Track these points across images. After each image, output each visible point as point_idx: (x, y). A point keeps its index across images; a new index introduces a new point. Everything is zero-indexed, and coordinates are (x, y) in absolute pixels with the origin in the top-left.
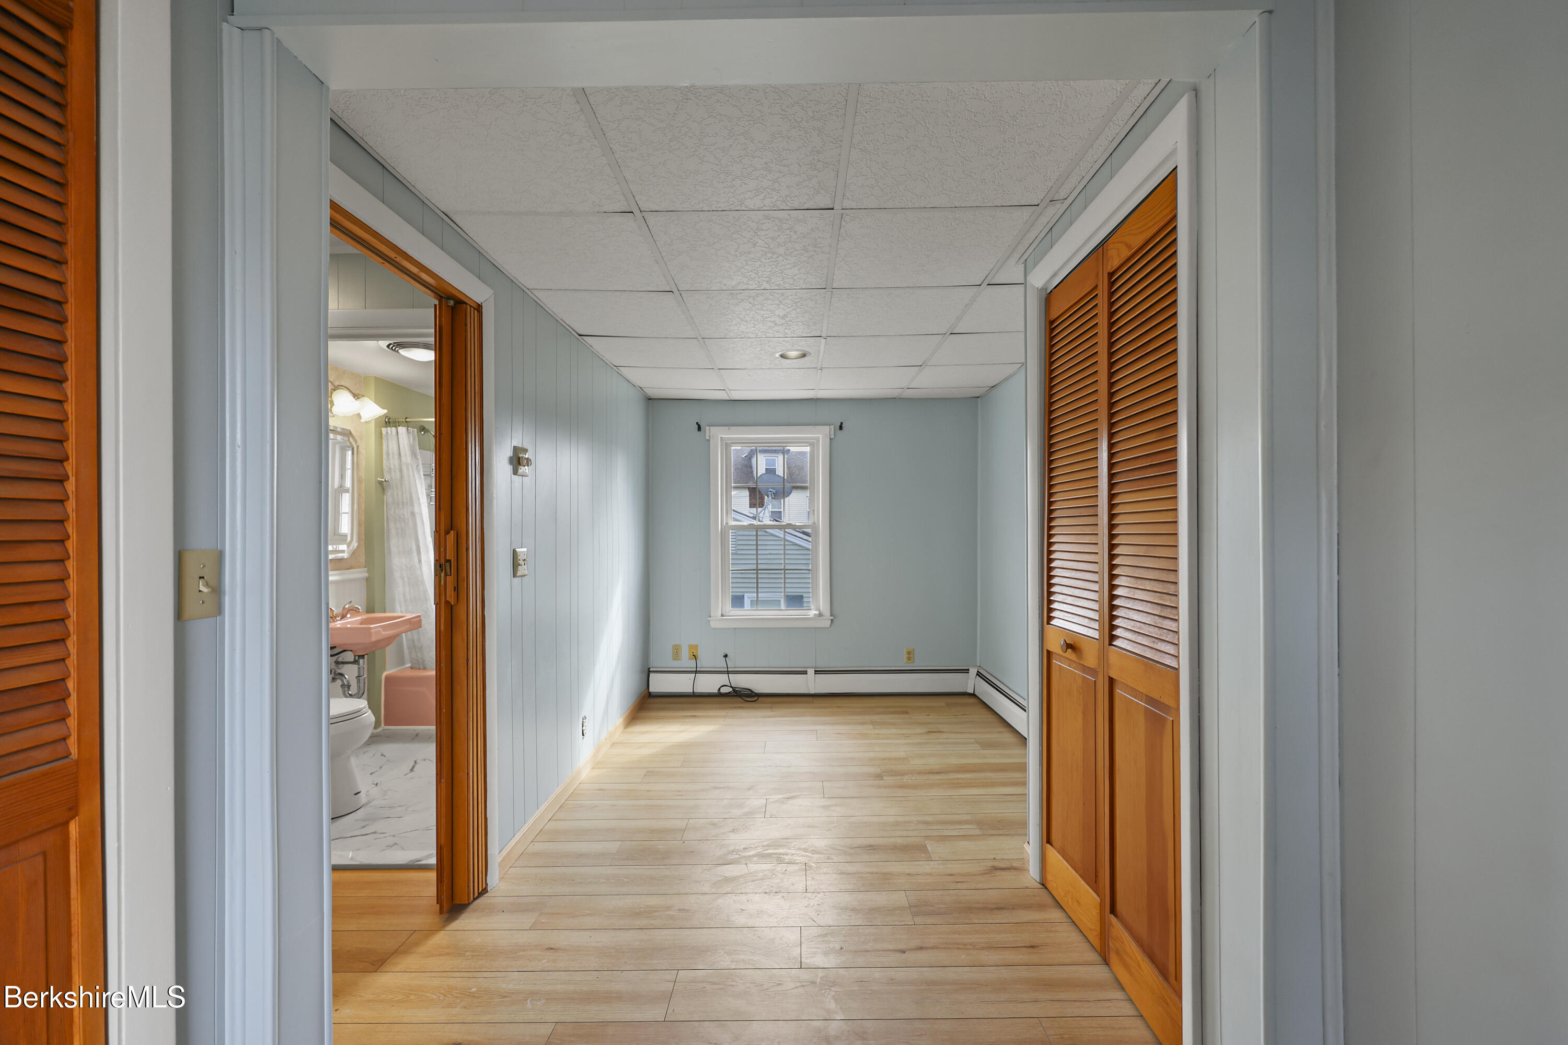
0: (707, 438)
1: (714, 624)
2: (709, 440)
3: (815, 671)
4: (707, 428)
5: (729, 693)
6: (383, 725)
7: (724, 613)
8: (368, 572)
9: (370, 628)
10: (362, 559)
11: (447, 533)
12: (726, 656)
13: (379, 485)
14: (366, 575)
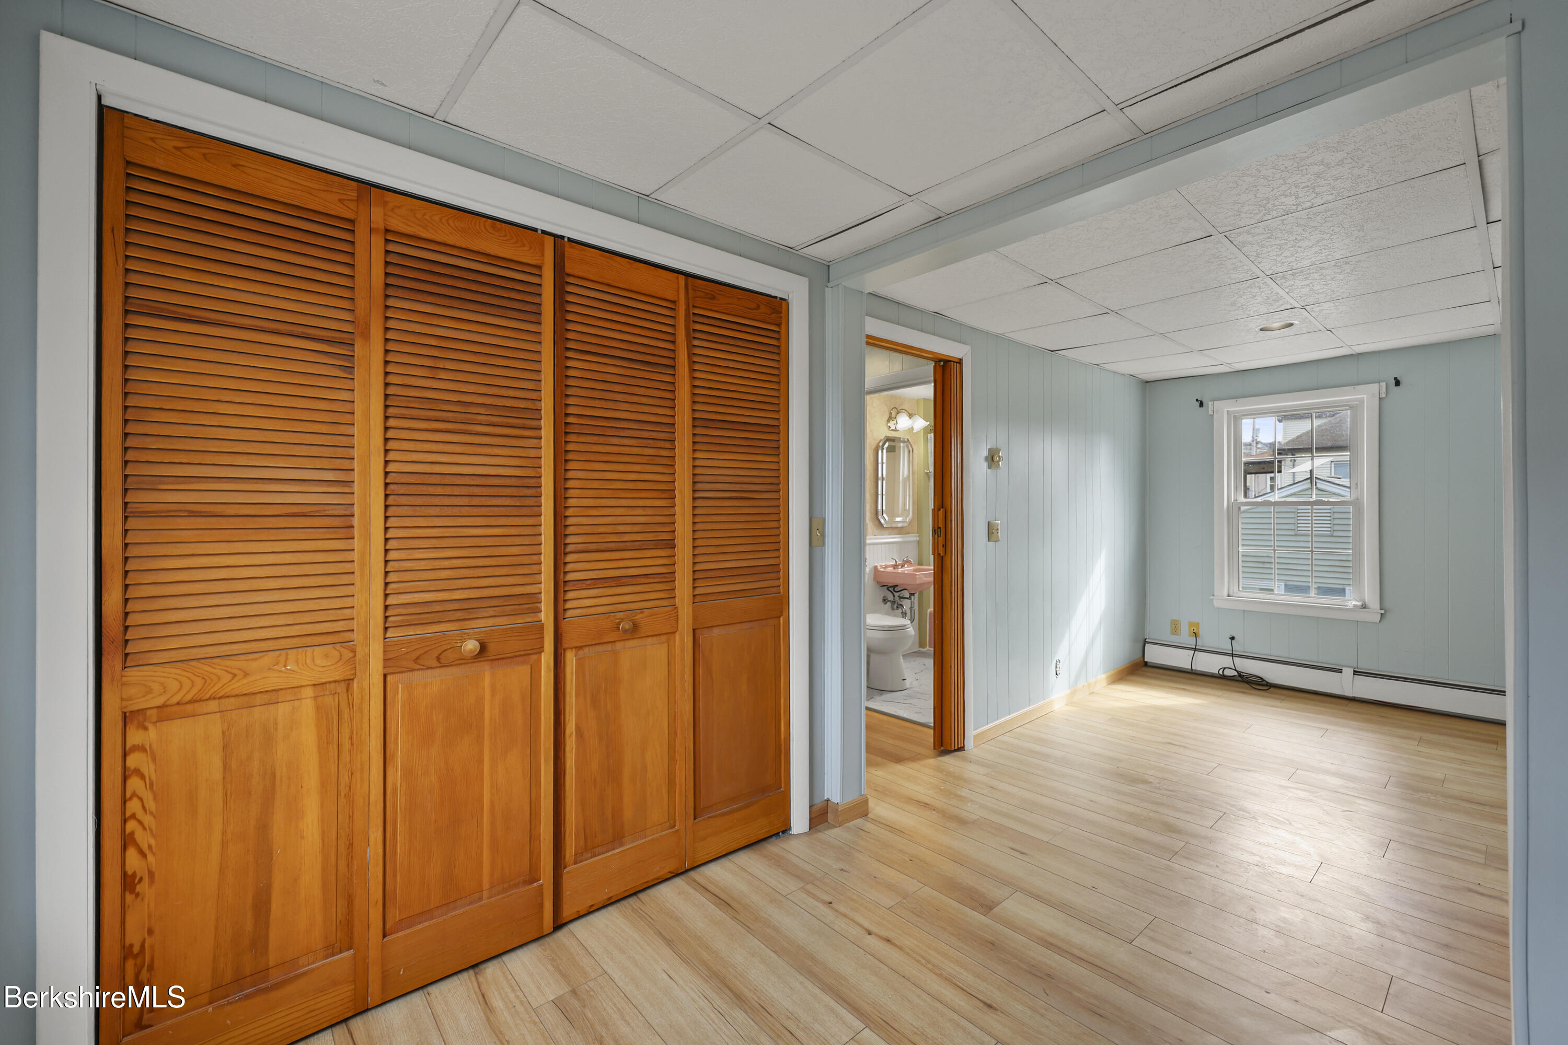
0: (1211, 413)
1: (1217, 604)
2: (1212, 416)
3: (1354, 671)
4: (1210, 403)
5: (1234, 676)
6: (928, 647)
7: (1231, 593)
8: (919, 537)
9: (916, 575)
10: (916, 528)
11: (939, 510)
12: (1233, 638)
13: (926, 475)
14: (918, 539)
